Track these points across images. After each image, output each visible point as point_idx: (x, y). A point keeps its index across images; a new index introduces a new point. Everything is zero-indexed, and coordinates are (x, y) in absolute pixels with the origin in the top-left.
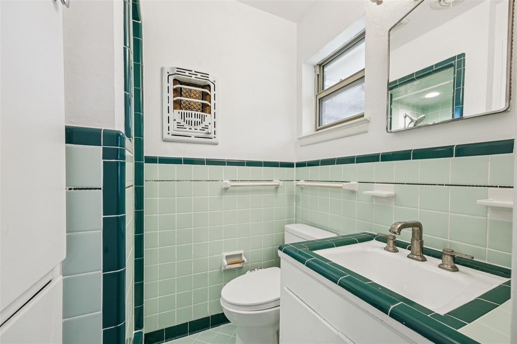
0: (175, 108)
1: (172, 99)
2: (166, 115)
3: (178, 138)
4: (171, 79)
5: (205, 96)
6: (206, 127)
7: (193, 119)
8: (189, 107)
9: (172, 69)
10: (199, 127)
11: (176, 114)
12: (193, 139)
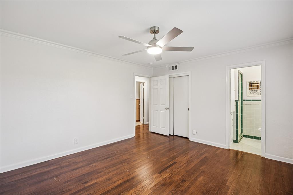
0: (250, 89)
1: (249, 88)
2: (248, 91)
3: (250, 95)
4: (249, 83)
5: (258, 86)
6: (258, 92)
7: (254, 91)
8: (254, 89)
9: (249, 81)
10: (256, 93)
11: (250, 91)
12: (254, 95)
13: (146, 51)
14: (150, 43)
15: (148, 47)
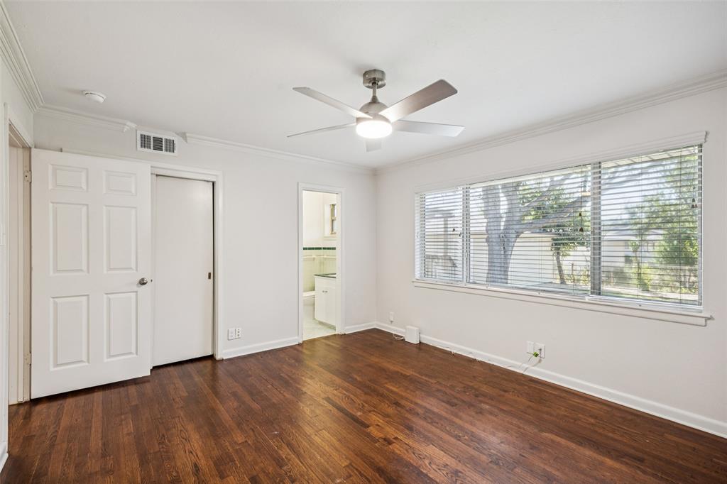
13: (354, 128)
14: (365, 109)
15: (358, 120)
